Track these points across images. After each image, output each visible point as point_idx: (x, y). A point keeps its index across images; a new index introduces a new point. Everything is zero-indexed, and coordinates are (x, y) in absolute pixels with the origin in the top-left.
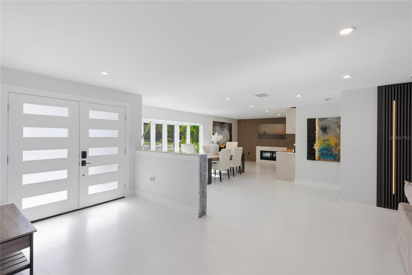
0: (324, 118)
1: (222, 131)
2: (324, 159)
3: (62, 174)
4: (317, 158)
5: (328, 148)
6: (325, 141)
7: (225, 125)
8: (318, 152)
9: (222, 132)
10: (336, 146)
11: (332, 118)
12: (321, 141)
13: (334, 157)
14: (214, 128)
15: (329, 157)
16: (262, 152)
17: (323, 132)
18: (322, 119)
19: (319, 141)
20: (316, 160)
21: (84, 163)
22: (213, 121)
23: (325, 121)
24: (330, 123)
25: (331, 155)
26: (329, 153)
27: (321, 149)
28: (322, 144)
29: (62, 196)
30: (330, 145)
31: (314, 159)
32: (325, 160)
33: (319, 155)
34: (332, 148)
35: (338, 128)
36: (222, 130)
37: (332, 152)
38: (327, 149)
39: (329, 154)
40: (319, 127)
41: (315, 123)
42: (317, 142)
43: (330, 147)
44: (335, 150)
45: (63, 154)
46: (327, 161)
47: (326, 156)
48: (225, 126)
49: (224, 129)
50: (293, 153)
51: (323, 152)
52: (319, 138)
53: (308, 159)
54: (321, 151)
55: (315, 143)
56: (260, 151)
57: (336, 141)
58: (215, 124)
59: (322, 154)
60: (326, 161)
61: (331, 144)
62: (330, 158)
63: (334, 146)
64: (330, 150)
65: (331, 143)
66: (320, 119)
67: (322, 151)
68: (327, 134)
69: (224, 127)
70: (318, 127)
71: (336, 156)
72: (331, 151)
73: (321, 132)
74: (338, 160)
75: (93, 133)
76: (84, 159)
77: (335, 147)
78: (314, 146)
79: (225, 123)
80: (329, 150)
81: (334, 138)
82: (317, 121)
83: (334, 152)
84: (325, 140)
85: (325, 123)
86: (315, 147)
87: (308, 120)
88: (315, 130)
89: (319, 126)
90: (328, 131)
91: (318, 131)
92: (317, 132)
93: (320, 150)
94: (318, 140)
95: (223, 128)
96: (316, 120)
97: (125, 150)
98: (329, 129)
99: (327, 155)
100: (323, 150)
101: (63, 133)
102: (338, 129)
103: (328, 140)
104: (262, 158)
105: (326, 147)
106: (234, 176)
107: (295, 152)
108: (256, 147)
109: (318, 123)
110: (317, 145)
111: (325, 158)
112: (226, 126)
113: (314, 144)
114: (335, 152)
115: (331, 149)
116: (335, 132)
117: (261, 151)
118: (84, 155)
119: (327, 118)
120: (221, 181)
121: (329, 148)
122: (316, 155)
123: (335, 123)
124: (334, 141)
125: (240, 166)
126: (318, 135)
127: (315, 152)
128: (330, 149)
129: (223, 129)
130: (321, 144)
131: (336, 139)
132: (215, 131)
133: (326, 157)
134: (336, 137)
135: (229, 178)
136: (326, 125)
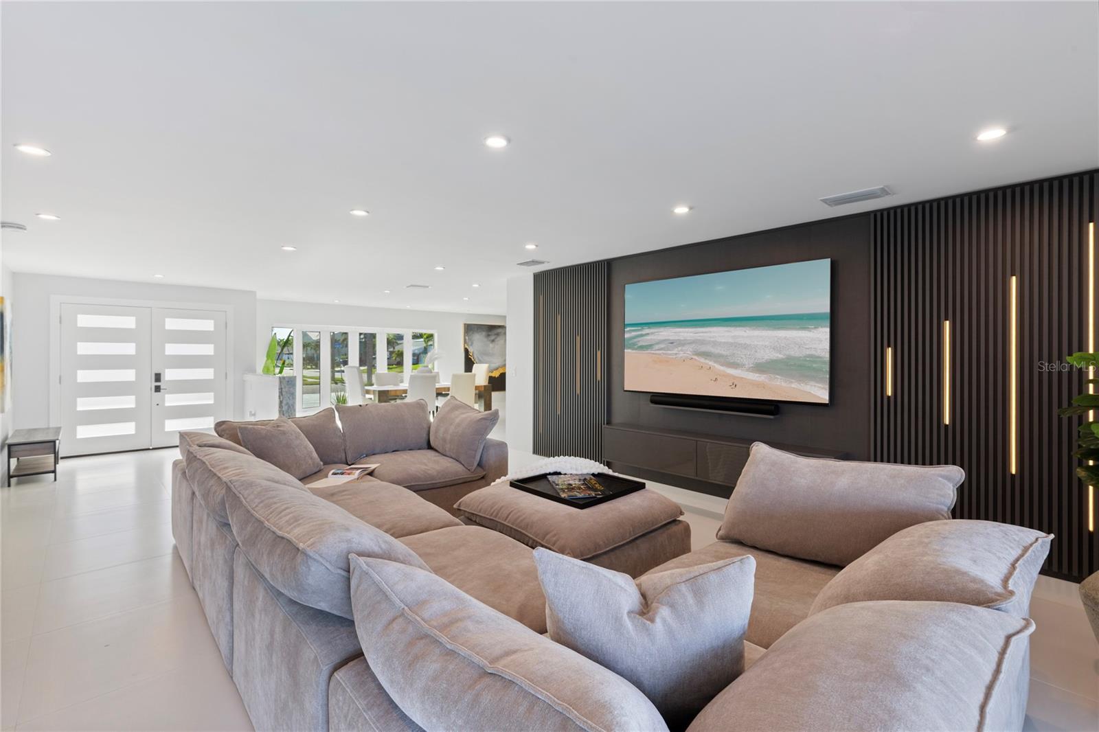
1: (491, 343)
3: (128, 402)
7: (499, 330)
9: (491, 345)
14: (467, 338)
21: (158, 389)
22: (465, 324)
29: (128, 428)
45: (129, 375)
48: (500, 333)
49: (498, 339)
58: (470, 328)
69: (498, 335)
75: (171, 349)
76: (158, 384)
79: (499, 327)
95: (495, 336)
97: (226, 374)
101: (129, 349)
118: (158, 377)
129: (496, 338)
132: (470, 344)
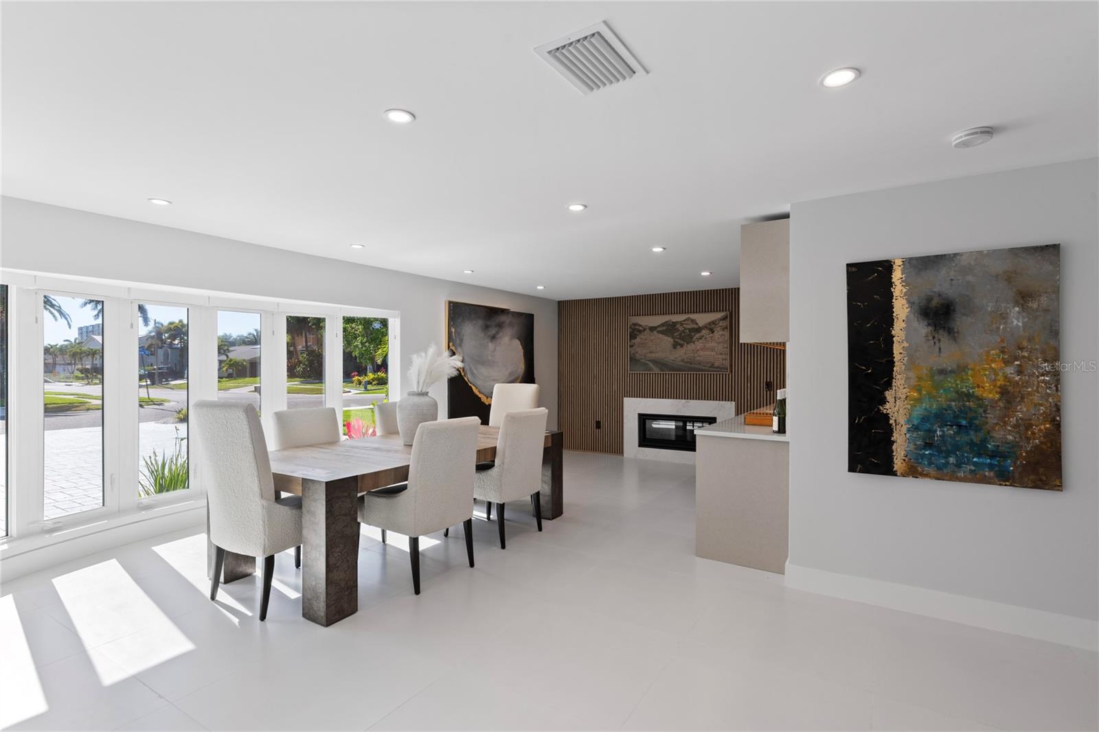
0: (937, 256)
1: (491, 342)
2: (939, 468)
4: (898, 464)
5: (961, 411)
6: (942, 377)
7: (503, 318)
8: (909, 430)
9: (490, 344)
10: (1009, 402)
11: (980, 252)
12: (920, 378)
13: (992, 457)
14: (453, 330)
15: (969, 462)
16: (644, 419)
17: (930, 328)
18: (923, 264)
19: (912, 374)
20: (894, 474)
22: (450, 302)
23: (944, 271)
24: (970, 278)
25: (980, 449)
26: (965, 438)
27: (924, 419)
28: (929, 393)
30: (969, 396)
31: (884, 466)
32: (944, 473)
33: (912, 447)
34: (985, 411)
35: (1017, 303)
36: (493, 338)
37: (981, 435)
38: (956, 417)
39: (967, 444)
40: (911, 303)
41: (890, 284)
42: (899, 380)
43: (970, 409)
44: (1003, 420)
46: (953, 478)
47: (948, 454)
48: (503, 323)
49: (501, 334)
50: (775, 432)
51: (931, 432)
52: (912, 363)
53: (852, 469)
54: (923, 428)
55: (889, 385)
56: (637, 416)
57: (1006, 377)
58: (457, 312)
59: (928, 445)
60: (950, 480)
61: (978, 392)
62: (975, 464)
63: (994, 403)
64: (971, 424)
65: (978, 386)
66: (914, 262)
67: (928, 426)
68: (955, 339)
69: (500, 326)
70: (904, 302)
71: (1004, 456)
72: (978, 429)
73: (923, 329)
74: (1017, 475)
77: (1001, 404)
78: (883, 401)
79: (503, 311)
80: (964, 422)
81: (993, 361)
82: (897, 276)
83: (994, 434)
84: (942, 372)
85: (941, 283)
86: (888, 408)
87: (854, 269)
88: (889, 320)
89: (909, 301)
90: (961, 322)
91: (903, 325)
92: (898, 330)
93: (916, 422)
94: (908, 369)
95: (496, 329)
96: (895, 267)
98: (964, 315)
99: (957, 448)
100: (932, 425)
102: (1017, 309)
103: (960, 370)
104: (647, 439)
105: (950, 407)
106: (503, 547)
107: (782, 430)
108: (625, 399)
109: (906, 283)
110: (899, 395)
111: (948, 463)
112: (511, 324)
113: (882, 393)
114: (998, 434)
115: (975, 418)
116: (998, 328)
117: (640, 415)
119: (955, 255)
120: (417, 591)
121: (963, 412)
122: (894, 447)
123: (997, 276)
124: (996, 374)
125: (538, 494)
126: (906, 344)
127: (889, 431)
128: (970, 415)
129: (497, 333)
130: (919, 391)
131: (1007, 363)
132: (458, 342)
133: (952, 460)
134: (1003, 352)
135: (472, 564)
136: (950, 291)
